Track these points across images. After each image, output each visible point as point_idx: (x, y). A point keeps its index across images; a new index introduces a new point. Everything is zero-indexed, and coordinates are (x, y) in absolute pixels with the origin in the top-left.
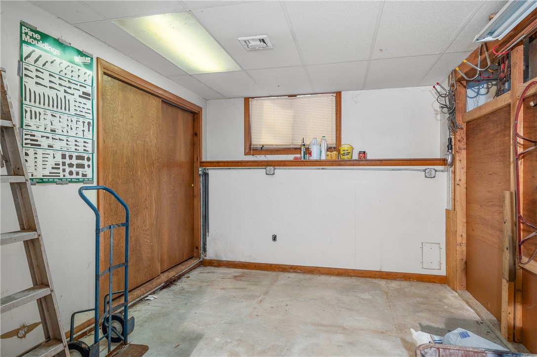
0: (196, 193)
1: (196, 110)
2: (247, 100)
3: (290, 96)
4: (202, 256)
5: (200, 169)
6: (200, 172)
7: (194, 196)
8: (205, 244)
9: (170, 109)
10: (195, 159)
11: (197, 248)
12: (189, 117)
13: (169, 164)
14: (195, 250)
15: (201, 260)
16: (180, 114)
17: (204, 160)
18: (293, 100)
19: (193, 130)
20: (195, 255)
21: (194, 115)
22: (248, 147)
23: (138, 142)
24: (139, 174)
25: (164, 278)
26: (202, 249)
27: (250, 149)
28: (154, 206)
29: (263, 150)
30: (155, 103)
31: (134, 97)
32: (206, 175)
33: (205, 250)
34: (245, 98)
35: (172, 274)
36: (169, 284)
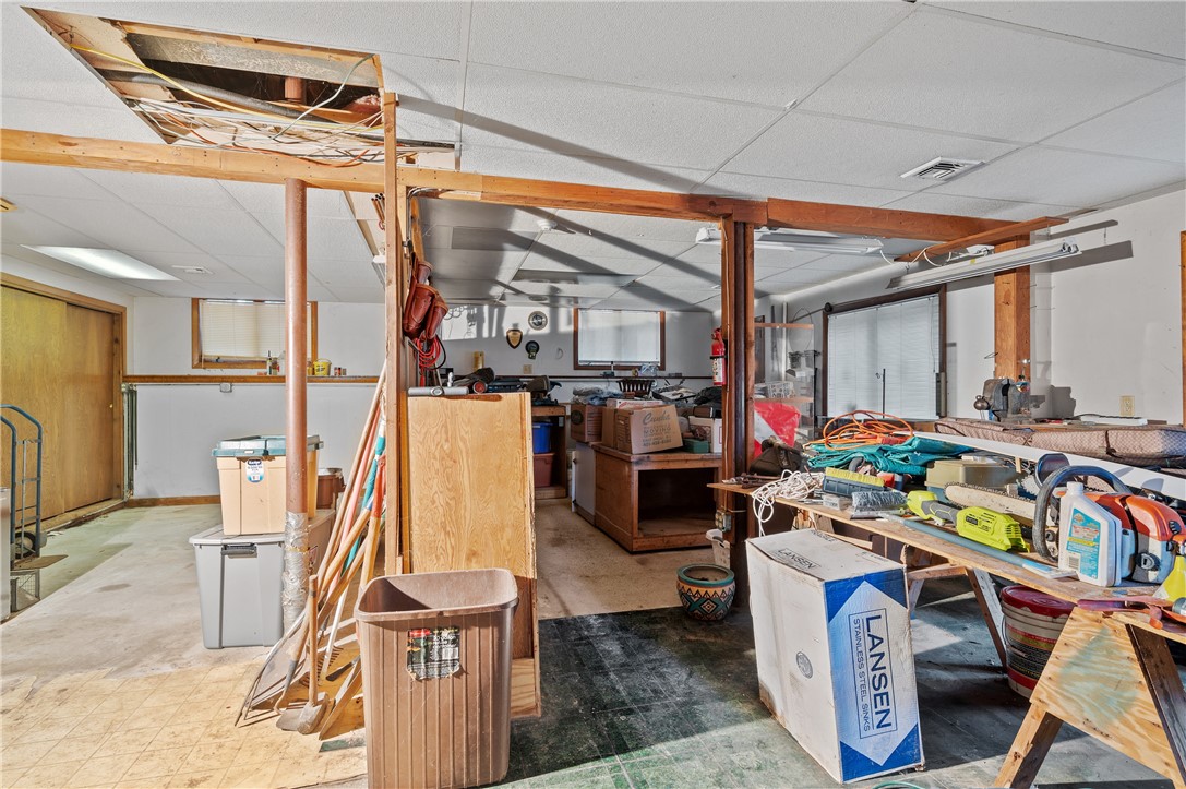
0: (116, 415)
1: (117, 311)
2: (195, 302)
3: (255, 301)
4: (126, 494)
5: (123, 385)
6: (123, 390)
7: (113, 420)
8: (131, 480)
9: (78, 312)
10: (115, 372)
11: (118, 486)
12: (106, 319)
13: (76, 379)
14: (115, 489)
15: (125, 500)
16: (92, 315)
17: (129, 373)
18: (260, 305)
19: (112, 334)
20: (115, 495)
21: (114, 319)
22: (197, 358)
23: (36, 355)
24: (37, 392)
25: (71, 516)
26: (126, 487)
27: (202, 361)
28: (56, 431)
29: (218, 362)
30: (59, 309)
31: (31, 306)
32: (132, 393)
33: (131, 487)
34: (193, 299)
35: (81, 513)
36: (78, 523)
